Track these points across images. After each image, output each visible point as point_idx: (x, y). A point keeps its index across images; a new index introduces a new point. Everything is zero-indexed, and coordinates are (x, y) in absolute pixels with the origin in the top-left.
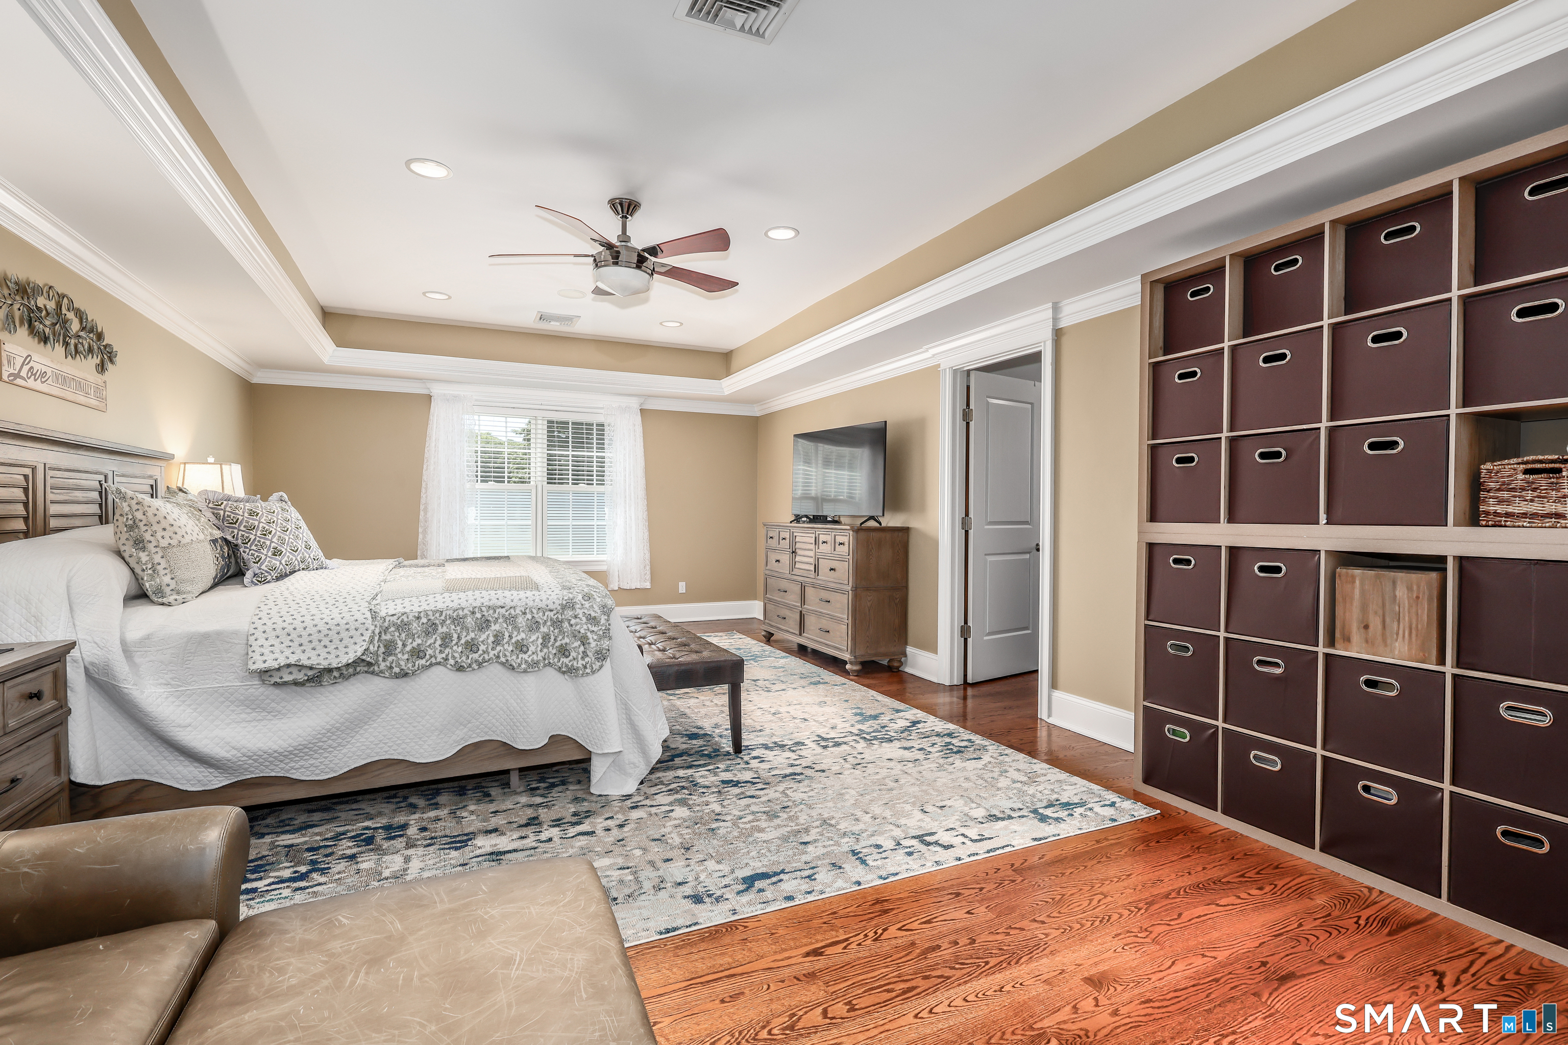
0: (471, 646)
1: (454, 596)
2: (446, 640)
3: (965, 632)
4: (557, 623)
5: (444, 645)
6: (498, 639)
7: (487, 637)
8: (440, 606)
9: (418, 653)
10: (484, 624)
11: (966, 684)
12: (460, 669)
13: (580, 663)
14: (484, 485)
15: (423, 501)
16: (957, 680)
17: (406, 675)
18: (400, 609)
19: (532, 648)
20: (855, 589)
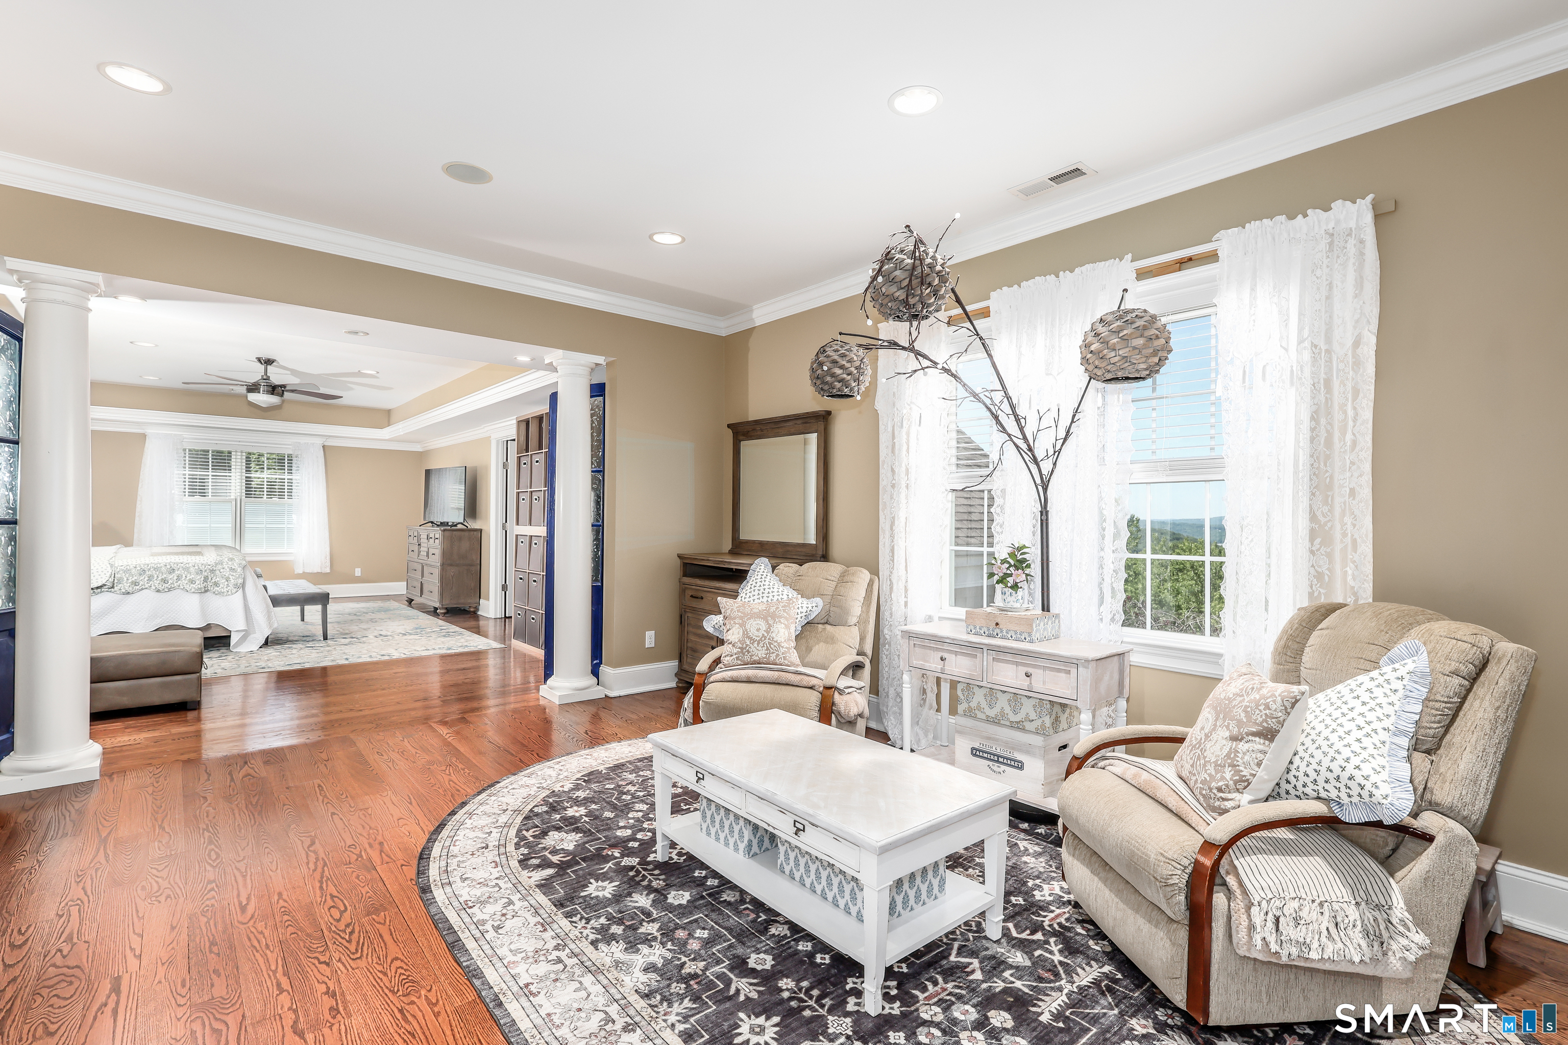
0: (164, 581)
1: (156, 558)
2: (150, 578)
3: (504, 588)
4: (212, 571)
5: (149, 580)
6: (179, 578)
7: (174, 576)
8: (147, 562)
9: (135, 583)
10: (173, 570)
11: (505, 617)
12: (158, 591)
13: (225, 590)
14: (191, 498)
15: (138, 510)
16: (500, 614)
17: (128, 593)
18: (126, 563)
19: (198, 582)
20: (443, 565)
